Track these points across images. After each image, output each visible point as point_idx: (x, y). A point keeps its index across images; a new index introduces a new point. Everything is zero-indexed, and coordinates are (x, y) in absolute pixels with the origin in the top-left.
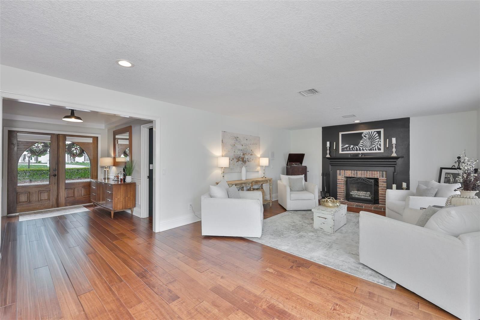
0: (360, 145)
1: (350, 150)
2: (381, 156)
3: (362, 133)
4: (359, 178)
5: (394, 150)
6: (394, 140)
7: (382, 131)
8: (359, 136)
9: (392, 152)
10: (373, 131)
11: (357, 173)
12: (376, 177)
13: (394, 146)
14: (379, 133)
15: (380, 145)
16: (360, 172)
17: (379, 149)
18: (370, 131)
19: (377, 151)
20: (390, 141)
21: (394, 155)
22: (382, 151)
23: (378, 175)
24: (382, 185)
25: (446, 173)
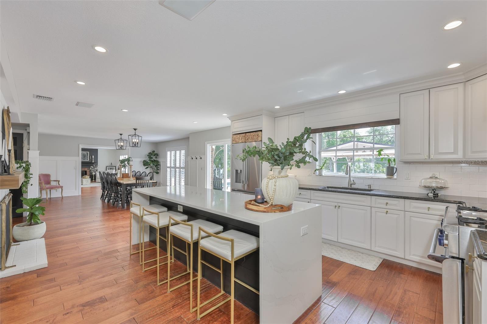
2: (88, 162)
5: (93, 160)
7: (88, 152)
10: (85, 152)
13: (93, 159)
15: (88, 158)
17: (87, 159)
19: (87, 160)
20: (92, 157)
21: (93, 162)
22: (88, 160)
23: (86, 169)
24: (88, 173)
25: (109, 168)
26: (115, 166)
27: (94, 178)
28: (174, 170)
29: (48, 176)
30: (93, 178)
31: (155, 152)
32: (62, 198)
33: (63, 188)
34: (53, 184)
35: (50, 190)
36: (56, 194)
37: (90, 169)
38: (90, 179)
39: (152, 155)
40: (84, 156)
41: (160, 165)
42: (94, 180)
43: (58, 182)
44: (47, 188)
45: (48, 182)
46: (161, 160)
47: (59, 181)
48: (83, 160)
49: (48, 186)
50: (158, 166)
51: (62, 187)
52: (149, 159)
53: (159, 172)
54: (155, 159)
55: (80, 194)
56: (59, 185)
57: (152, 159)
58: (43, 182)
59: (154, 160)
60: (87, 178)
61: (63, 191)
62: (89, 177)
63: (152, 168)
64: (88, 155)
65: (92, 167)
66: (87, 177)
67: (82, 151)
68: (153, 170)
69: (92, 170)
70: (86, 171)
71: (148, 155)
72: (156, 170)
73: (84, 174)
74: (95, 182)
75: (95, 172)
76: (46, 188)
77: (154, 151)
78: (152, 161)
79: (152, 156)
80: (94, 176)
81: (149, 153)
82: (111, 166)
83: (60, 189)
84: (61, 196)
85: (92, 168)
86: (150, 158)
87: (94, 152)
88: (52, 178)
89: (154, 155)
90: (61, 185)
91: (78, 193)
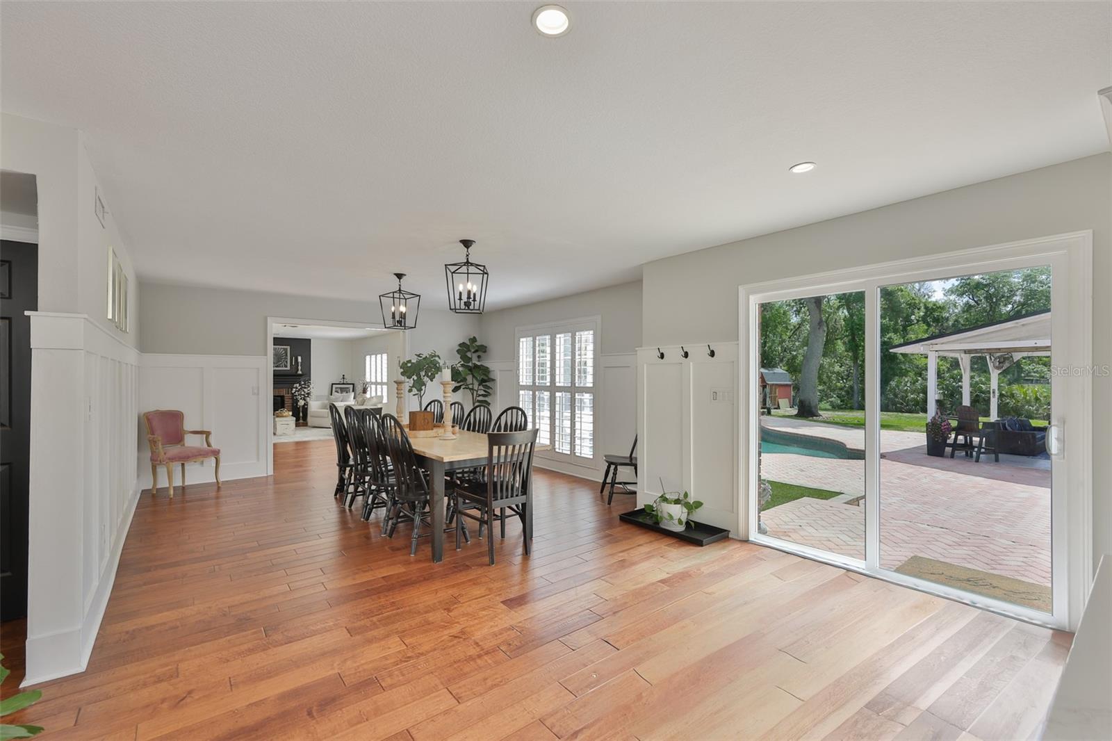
2: (289, 373)
5: (300, 368)
6: (299, 359)
7: (288, 348)
9: (298, 370)
10: (280, 347)
13: (300, 364)
14: (285, 351)
15: (287, 362)
17: (286, 366)
18: (277, 347)
19: (286, 368)
20: (296, 359)
21: (300, 372)
22: (288, 368)
23: (283, 392)
24: (288, 402)
25: (336, 388)
26: (353, 384)
27: (301, 414)
28: (546, 395)
29: (175, 418)
30: (301, 416)
31: (476, 341)
32: (219, 488)
33: (222, 457)
34: (192, 442)
35: (183, 465)
36: (199, 474)
37: (293, 392)
38: (295, 418)
39: (470, 351)
40: (278, 359)
41: (493, 380)
42: (301, 421)
43: (205, 435)
44: (172, 459)
45: (177, 436)
46: (494, 364)
47: (208, 434)
48: (277, 369)
49: (174, 450)
50: (487, 384)
51: (216, 453)
52: (462, 362)
53: (489, 401)
54: (479, 364)
55: (271, 472)
56: (209, 445)
57: (470, 364)
58: (160, 438)
59: (474, 364)
60: (285, 416)
61: (221, 464)
62: (291, 413)
63: (470, 389)
64: (287, 355)
65: (298, 385)
66: (286, 414)
67: (274, 345)
68: (473, 394)
69: (297, 393)
70: (282, 397)
71: (458, 351)
72: (483, 395)
73: (279, 404)
74: (305, 424)
75: (305, 400)
76: (169, 459)
77: (474, 337)
78: (470, 369)
79: (469, 354)
80: (301, 409)
81: (460, 345)
82: (343, 384)
83: (213, 460)
84: (216, 481)
85: (296, 388)
86: (465, 358)
87: (301, 346)
88: (189, 424)
89: (476, 351)
90: (214, 446)
91: (263, 468)
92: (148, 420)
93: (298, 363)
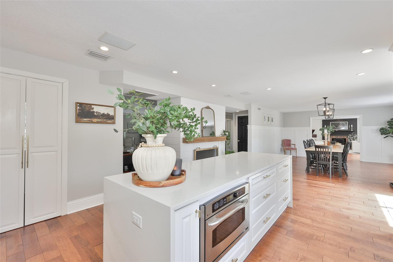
0: (339, 127)
1: (335, 129)
2: (347, 131)
3: (340, 123)
4: (338, 139)
5: (352, 129)
6: (352, 126)
7: (347, 122)
8: (339, 124)
9: (351, 130)
10: (344, 122)
11: (337, 137)
12: (345, 138)
13: (352, 128)
14: (346, 123)
15: (347, 127)
16: (339, 136)
17: (347, 129)
18: (343, 122)
20: (351, 126)
21: (352, 130)
24: (347, 140)
29: (289, 141)
34: (293, 146)
35: (290, 151)
40: (343, 126)
45: (289, 145)
47: (295, 145)
49: (289, 147)
56: (295, 147)
61: (297, 152)
64: (347, 125)
65: (350, 135)
85: (350, 136)
87: (353, 122)
88: (292, 143)
90: (296, 148)
92: (284, 141)
93: (351, 127)
